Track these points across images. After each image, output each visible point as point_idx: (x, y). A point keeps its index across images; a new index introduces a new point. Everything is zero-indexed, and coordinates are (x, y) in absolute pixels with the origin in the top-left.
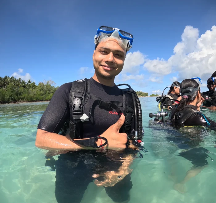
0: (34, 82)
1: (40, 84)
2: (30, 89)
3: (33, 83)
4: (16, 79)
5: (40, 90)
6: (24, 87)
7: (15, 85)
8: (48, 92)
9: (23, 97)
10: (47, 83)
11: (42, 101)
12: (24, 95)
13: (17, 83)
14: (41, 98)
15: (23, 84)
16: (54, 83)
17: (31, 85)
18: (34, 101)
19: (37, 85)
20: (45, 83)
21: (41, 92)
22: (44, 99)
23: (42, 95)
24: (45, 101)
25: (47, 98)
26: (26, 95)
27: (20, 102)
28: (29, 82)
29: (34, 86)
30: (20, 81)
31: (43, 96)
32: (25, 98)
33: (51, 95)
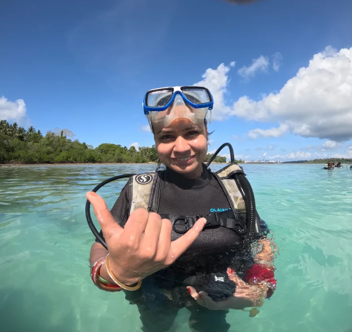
0: (39, 132)
1: (48, 135)
2: (30, 144)
3: (37, 132)
4: (8, 124)
5: (47, 145)
6: (21, 138)
7: (6, 134)
8: (59, 148)
9: (17, 155)
10: (61, 134)
11: (48, 162)
13: (9, 131)
14: (46, 157)
15: (19, 133)
16: (72, 134)
17: (32, 136)
18: (34, 163)
19: (43, 136)
20: (58, 134)
21: (48, 148)
22: (52, 160)
23: (49, 153)
24: (54, 163)
25: (57, 159)
26: (21, 153)
27: (12, 162)
28: (31, 130)
29: (37, 137)
30: (15, 128)
31: (51, 156)
32: (19, 156)
33: (64, 154)
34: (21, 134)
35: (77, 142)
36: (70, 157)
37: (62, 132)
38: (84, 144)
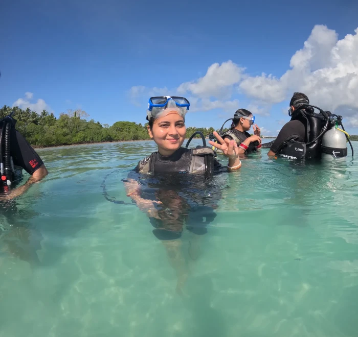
0: (52, 114)
1: (62, 116)
2: (46, 126)
3: (50, 115)
4: (21, 110)
5: (63, 127)
6: (35, 122)
7: (20, 120)
8: (75, 129)
9: (34, 139)
10: (74, 115)
11: (65, 144)
12: (36, 136)
13: (23, 117)
14: (64, 139)
15: (33, 118)
16: (86, 114)
17: (47, 120)
18: (52, 145)
19: (57, 119)
20: (71, 115)
21: (64, 130)
22: (69, 141)
23: (65, 135)
24: (71, 144)
25: (74, 140)
26: (38, 137)
28: (44, 113)
29: (51, 120)
30: (28, 113)
31: (68, 137)
32: (36, 140)
33: (81, 134)
34: (35, 119)
35: (92, 122)
36: (87, 137)
37: (76, 113)
38: (99, 123)
